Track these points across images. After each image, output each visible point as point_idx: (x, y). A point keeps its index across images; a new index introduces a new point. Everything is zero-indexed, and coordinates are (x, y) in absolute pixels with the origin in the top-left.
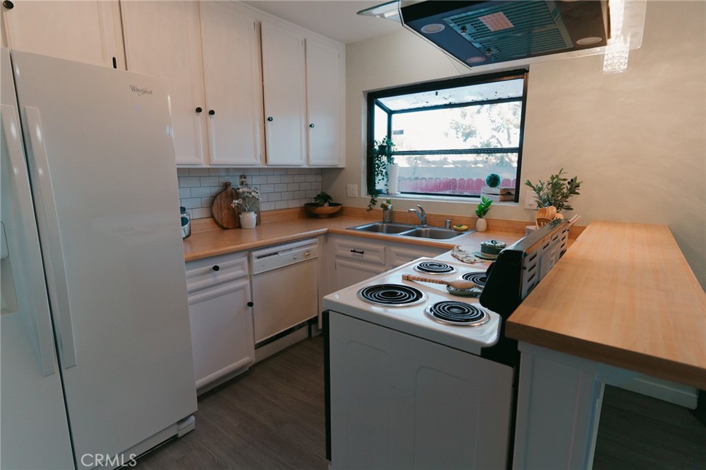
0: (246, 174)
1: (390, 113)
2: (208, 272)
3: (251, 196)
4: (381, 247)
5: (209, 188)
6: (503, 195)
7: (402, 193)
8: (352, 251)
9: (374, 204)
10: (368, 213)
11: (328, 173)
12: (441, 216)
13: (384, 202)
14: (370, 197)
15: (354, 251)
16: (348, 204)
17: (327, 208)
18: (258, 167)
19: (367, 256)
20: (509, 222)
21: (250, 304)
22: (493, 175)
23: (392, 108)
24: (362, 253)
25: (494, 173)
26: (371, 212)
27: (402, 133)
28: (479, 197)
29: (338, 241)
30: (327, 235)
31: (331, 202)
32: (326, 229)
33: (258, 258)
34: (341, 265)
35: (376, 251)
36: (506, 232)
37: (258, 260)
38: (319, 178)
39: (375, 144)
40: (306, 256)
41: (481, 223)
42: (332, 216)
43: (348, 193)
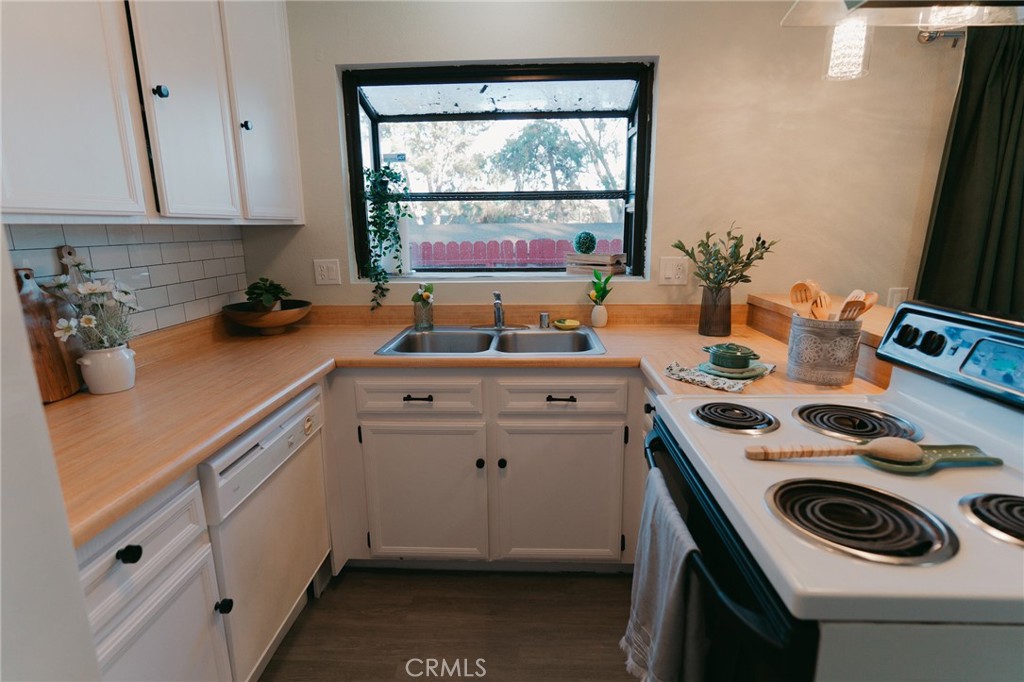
0: (71, 243)
1: (376, 119)
3: (112, 303)
4: (474, 382)
6: (612, 265)
7: (418, 270)
8: (405, 399)
9: (384, 296)
10: (374, 315)
12: (524, 307)
13: (420, 291)
14: (369, 284)
15: (408, 398)
16: (318, 299)
17: (278, 314)
19: (439, 404)
20: (638, 307)
21: (225, 606)
22: (582, 234)
24: (430, 399)
25: (586, 231)
26: (380, 312)
27: (404, 160)
28: (564, 270)
29: (363, 382)
31: (284, 298)
32: (331, 361)
33: (222, 473)
34: (376, 431)
35: (466, 391)
37: (225, 481)
38: (238, 249)
40: (306, 432)
41: (600, 312)
42: (290, 329)
43: (319, 278)
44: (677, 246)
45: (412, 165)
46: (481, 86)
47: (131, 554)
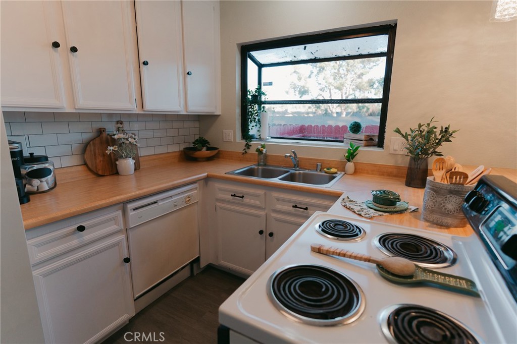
0: (122, 120)
1: (260, 66)
2: (73, 233)
3: (128, 142)
4: (261, 192)
5: (80, 134)
6: (366, 140)
7: (272, 138)
8: (232, 195)
9: (249, 148)
10: (243, 156)
11: (205, 120)
12: (311, 159)
13: (259, 147)
14: (244, 142)
15: (234, 195)
16: (223, 148)
17: (204, 152)
18: (134, 112)
19: (246, 200)
20: (375, 165)
21: (127, 260)
22: (355, 122)
23: (262, 62)
24: (242, 197)
25: (357, 121)
26: (246, 155)
27: (272, 85)
28: (342, 142)
29: (218, 185)
30: (207, 179)
31: (208, 146)
32: (206, 174)
33: (135, 209)
34: (221, 208)
35: (257, 196)
36: (372, 174)
37: (134, 212)
38: (197, 125)
39: (248, 93)
40: (186, 202)
41: (350, 166)
42: (209, 159)
43: (225, 138)
44: (397, 132)
45: (333, 86)
46: (303, 46)
47: (81, 229)
